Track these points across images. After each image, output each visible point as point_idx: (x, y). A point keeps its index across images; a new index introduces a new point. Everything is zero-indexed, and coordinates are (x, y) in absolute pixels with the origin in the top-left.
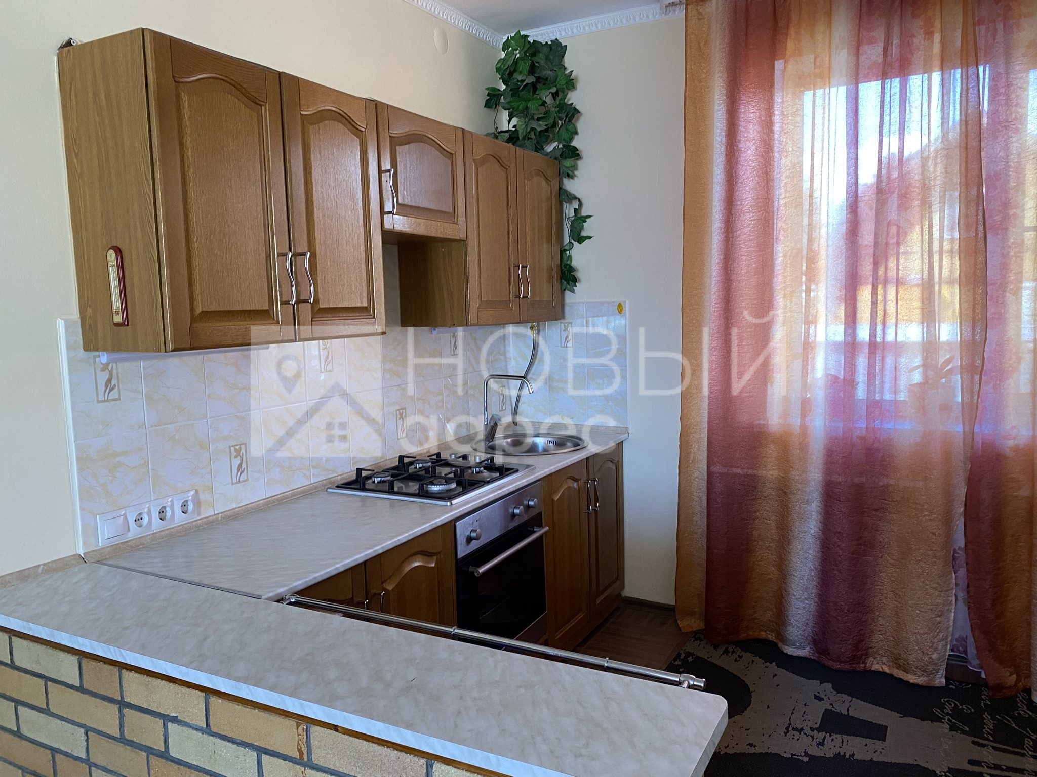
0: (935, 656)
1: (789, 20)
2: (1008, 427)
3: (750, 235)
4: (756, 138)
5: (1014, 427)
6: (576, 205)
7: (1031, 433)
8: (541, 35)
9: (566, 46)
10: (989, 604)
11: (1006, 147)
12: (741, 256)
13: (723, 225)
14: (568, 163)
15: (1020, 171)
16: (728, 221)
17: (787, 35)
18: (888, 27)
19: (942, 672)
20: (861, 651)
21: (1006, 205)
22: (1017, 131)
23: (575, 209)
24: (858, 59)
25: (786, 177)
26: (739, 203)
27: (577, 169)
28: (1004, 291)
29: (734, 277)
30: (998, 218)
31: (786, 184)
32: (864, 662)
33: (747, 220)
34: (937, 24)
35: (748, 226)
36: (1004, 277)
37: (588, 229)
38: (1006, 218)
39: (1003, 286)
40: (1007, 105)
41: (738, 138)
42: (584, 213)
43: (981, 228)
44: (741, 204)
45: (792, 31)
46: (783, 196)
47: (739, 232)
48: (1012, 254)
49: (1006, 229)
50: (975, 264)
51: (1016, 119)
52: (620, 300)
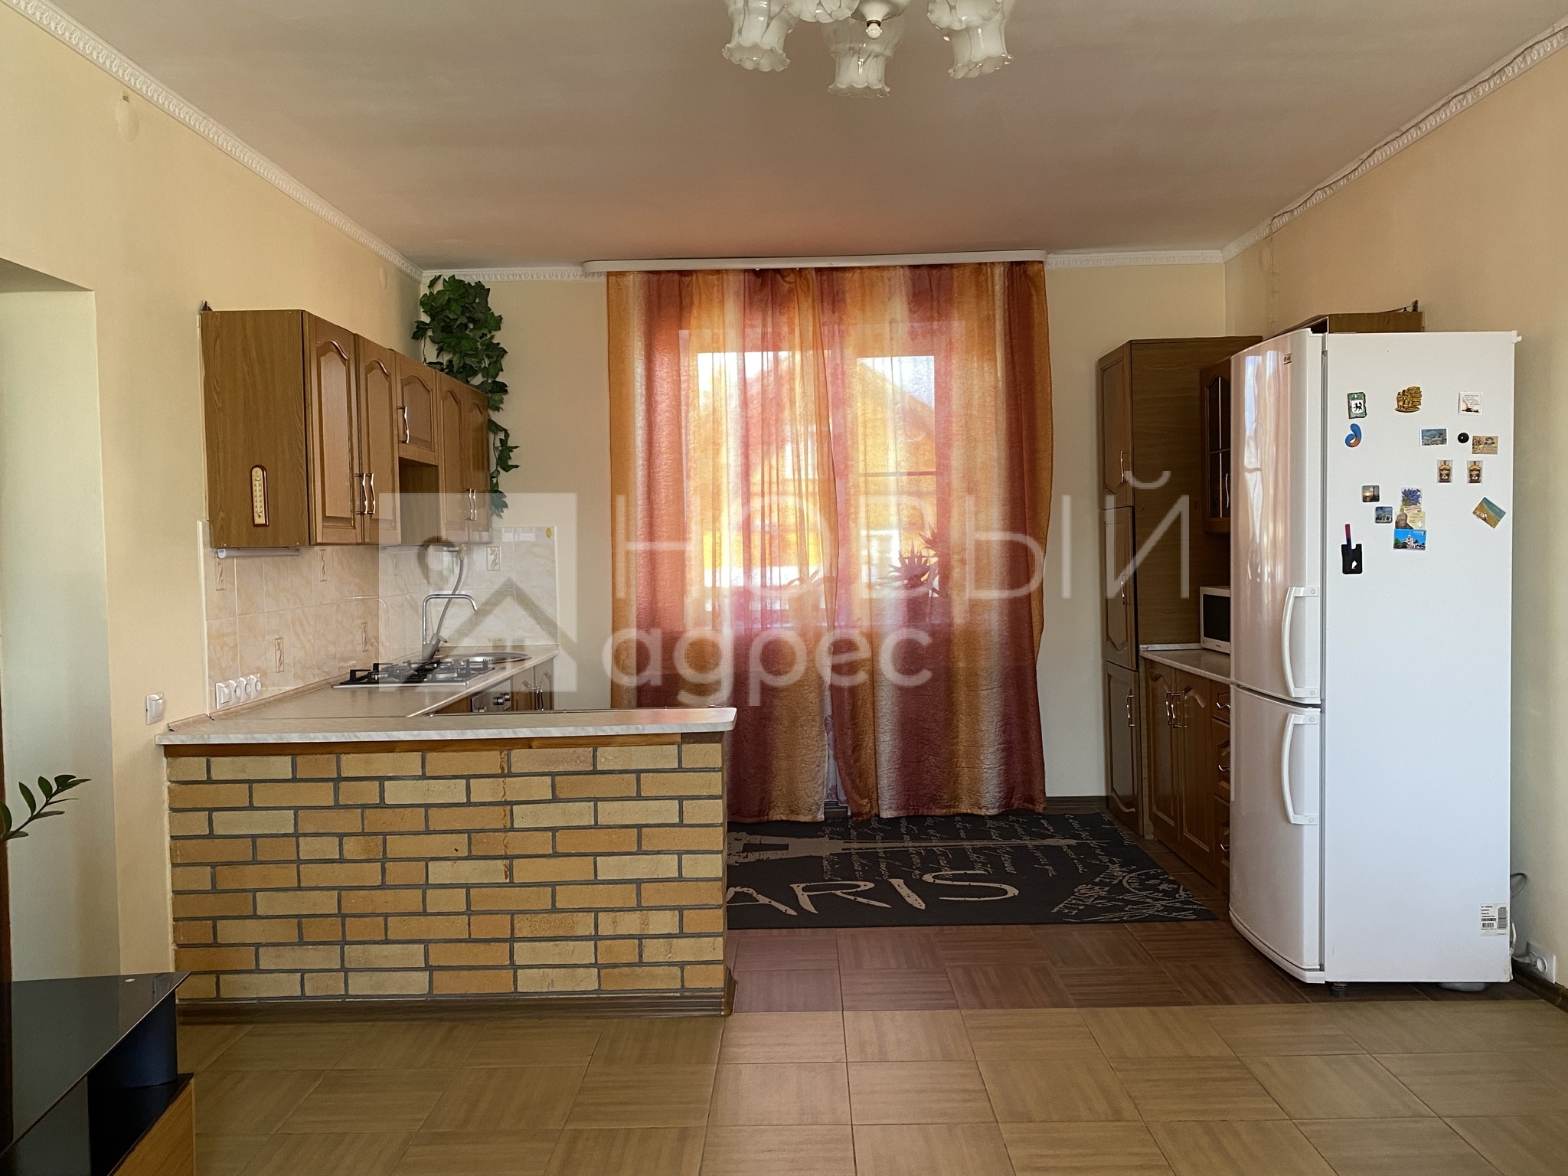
0: (816, 798)
1: (692, 303)
2: (855, 619)
3: (667, 472)
4: (670, 393)
5: (859, 619)
6: (502, 435)
7: (870, 624)
8: (465, 275)
9: (489, 289)
10: (850, 752)
11: (844, 417)
12: (661, 488)
13: (646, 463)
14: (496, 397)
15: (854, 434)
16: (649, 459)
17: (690, 312)
18: (764, 319)
19: (822, 810)
20: (765, 804)
21: (846, 458)
22: (851, 406)
23: (501, 439)
24: (744, 341)
25: (694, 426)
26: (657, 445)
27: (502, 403)
28: (848, 520)
29: (655, 506)
30: (842, 467)
31: (694, 432)
32: (767, 815)
33: (664, 460)
34: (797, 321)
35: (665, 465)
36: (848, 510)
37: (515, 458)
38: (847, 467)
39: (847, 516)
40: (843, 387)
41: (655, 391)
42: (510, 443)
43: (832, 473)
44: (659, 446)
45: (695, 312)
46: (692, 442)
47: (658, 469)
48: (852, 493)
49: (847, 475)
50: (830, 500)
51: (849, 398)
52: (549, 526)
